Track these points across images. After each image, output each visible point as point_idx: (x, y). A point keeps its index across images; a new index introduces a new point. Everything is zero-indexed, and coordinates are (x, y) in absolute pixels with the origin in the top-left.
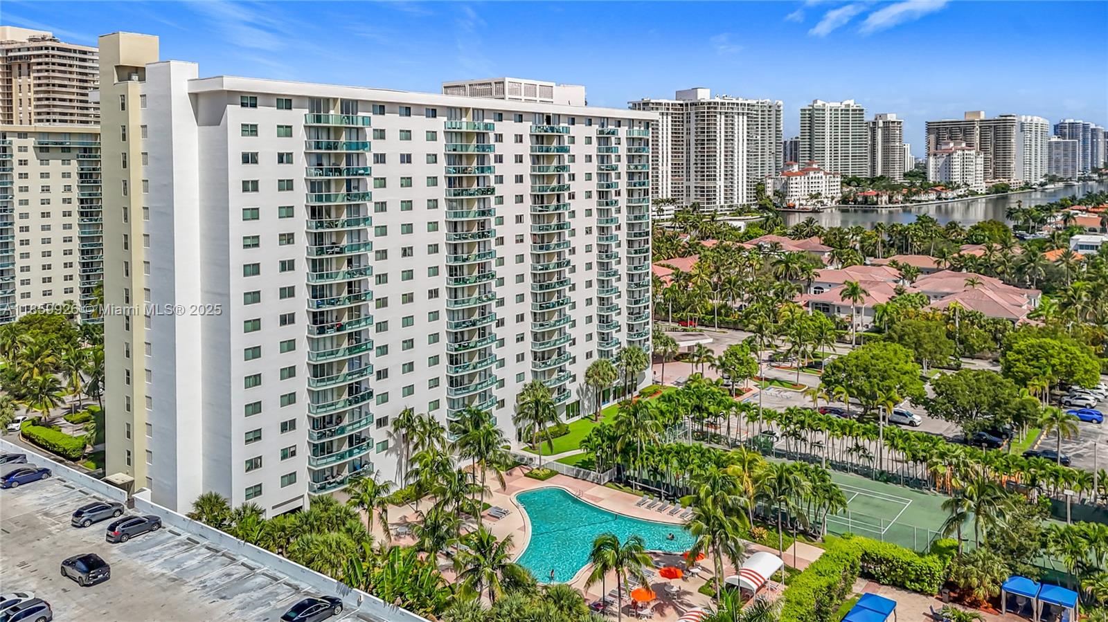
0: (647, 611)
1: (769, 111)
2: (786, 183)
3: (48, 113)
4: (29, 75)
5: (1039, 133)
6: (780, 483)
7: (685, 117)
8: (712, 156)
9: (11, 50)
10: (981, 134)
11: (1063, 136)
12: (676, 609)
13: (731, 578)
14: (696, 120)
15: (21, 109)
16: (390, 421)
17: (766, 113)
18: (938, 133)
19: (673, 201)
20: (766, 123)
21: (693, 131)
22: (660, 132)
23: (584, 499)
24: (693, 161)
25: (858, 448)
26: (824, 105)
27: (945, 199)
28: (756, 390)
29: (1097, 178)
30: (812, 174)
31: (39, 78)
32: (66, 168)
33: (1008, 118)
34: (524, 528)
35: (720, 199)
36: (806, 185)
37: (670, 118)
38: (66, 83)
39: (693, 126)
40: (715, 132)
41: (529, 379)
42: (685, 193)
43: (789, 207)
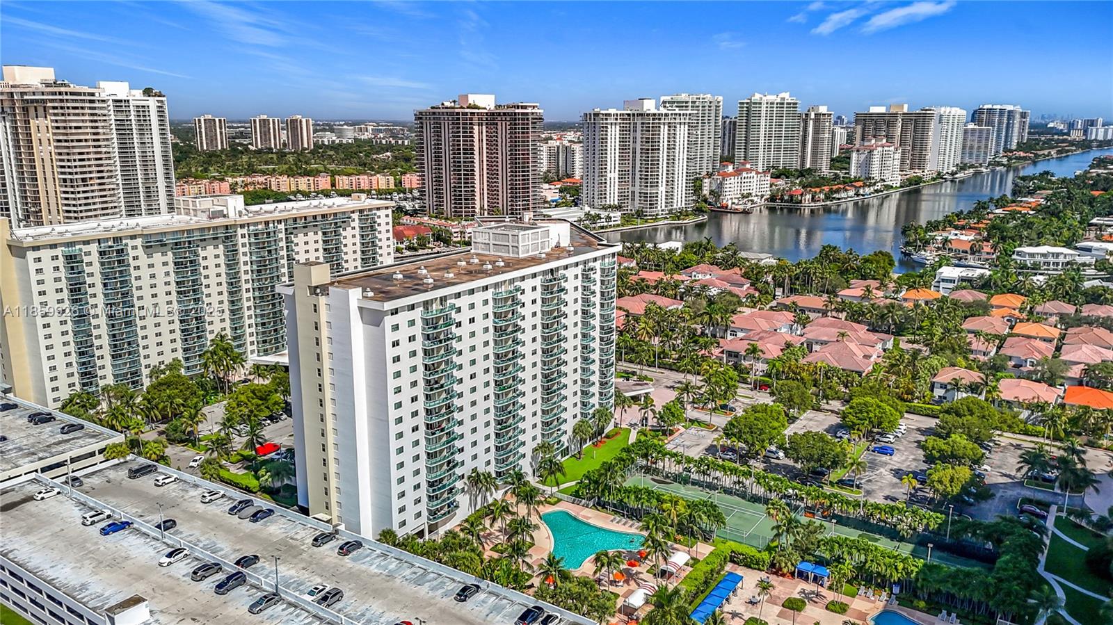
0: (621, 584)
1: (710, 107)
2: (721, 183)
3: (68, 154)
4: (46, 117)
5: (956, 124)
6: (690, 518)
7: (632, 126)
8: (656, 164)
9: (26, 93)
10: (902, 126)
11: (980, 122)
12: (635, 581)
13: (663, 566)
14: (642, 131)
15: (41, 148)
16: (466, 476)
17: (707, 108)
18: (864, 125)
19: (619, 208)
20: (706, 118)
21: (639, 140)
22: (609, 141)
23: (580, 518)
24: (638, 169)
25: (739, 482)
26: (761, 98)
27: (863, 195)
28: (683, 430)
29: (1006, 163)
30: (744, 174)
31: (56, 121)
32: (165, 259)
33: (928, 112)
34: (549, 537)
35: (661, 205)
36: (739, 185)
37: (618, 127)
38: (81, 124)
39: (639, 135)
40: (659, 142)
41: (539, 440)
42: (630, 197)
43: (722, 207)
